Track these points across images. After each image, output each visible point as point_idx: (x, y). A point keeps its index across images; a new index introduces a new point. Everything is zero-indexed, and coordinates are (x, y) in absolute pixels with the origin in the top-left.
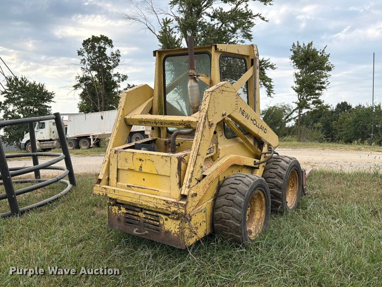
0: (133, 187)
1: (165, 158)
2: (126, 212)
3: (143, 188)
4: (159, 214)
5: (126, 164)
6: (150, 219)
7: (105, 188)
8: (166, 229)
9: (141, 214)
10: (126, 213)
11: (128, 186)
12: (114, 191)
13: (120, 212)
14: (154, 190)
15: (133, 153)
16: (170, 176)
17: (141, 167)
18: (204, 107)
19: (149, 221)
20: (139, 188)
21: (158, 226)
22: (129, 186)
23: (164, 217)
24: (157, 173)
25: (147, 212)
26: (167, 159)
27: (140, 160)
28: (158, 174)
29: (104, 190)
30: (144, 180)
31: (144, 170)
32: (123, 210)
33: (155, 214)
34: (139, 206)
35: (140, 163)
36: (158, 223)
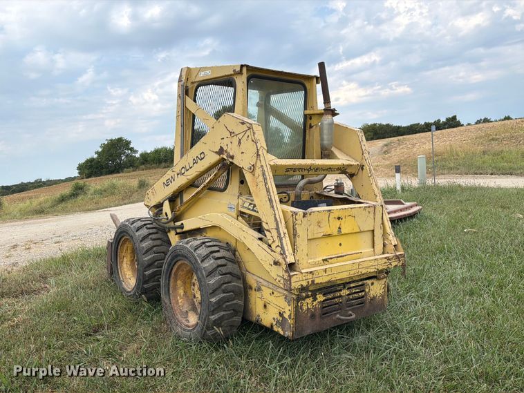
0: (331, 258)
1: (367, 209)
2: (325, 298)
3: (343, 256)
4: (365, 282)
5: (320, 230)
6: (355, 293)
7: (311, 272)
8: (371, 296)
9: (345, 292)
10: (326, 300)
11: (323, 260)
13: (315, 303)
14: (357, 253)
15: (330, 211)
16: (373, 231)
17: (340, 228)
19: (354, 295)
20: (338, 257)
21: (363, 297)
22: (325, 260)
23: (369, 282)
24: (359, 231)
25: (352, 285)
26: (369, 209)
27: (339, 218)
28: (361, 232)
29: (310, 276)
30: (340, 245)
31: (343, 231)
32: (320, 298)
33: (360, 283)
34: (339, 282)
35: (338, 223)
36: (363, 293)
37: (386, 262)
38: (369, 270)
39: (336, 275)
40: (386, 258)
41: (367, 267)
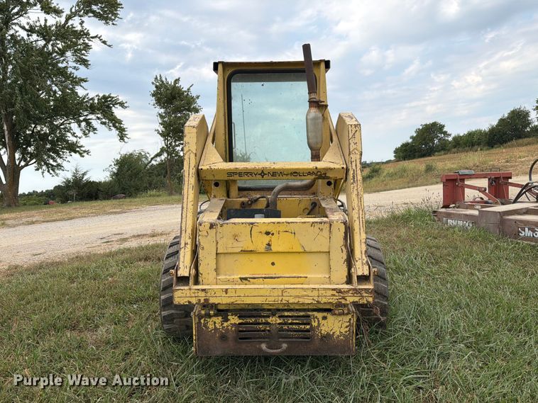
0: (254, 278)
1: (317, 226)
2: (241, 321)
3: (274, 278)
4: (310, 313)
5: (236, 244)
6: (292, 324)
7: (203, 290)
8: (323, 332)
9: (274, 320)
10: (240, 324)
11: (241, 279)
12: (226, 291)
13: (225, 324)
14: (298, 277)
15: (252, 224)
16: (329, 252)
17: (269, 245)
18: (355, 147)
19: (290, 326)
20: (265, 278)
21: (308, 331)
22: (246, 279)
23: (320, 315)
24: (302, 250)
25: (286, 314)
26: (321, 226)
27: (268, 233)
28: (305, 252)
29: (203, 294)
30: (273, 264)
31: (274, 248)
32: (234, 320)
33: (302, 314)
34: (266, 307)
35: (266, 239)
36: (308, 327)
37: (334, 295)
38: (301, 300)
39: (243, 298)
40: (334, 290)
41: (298, 297)
